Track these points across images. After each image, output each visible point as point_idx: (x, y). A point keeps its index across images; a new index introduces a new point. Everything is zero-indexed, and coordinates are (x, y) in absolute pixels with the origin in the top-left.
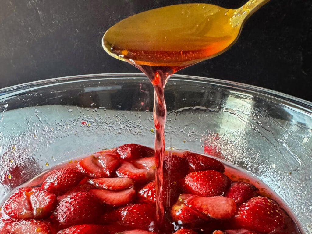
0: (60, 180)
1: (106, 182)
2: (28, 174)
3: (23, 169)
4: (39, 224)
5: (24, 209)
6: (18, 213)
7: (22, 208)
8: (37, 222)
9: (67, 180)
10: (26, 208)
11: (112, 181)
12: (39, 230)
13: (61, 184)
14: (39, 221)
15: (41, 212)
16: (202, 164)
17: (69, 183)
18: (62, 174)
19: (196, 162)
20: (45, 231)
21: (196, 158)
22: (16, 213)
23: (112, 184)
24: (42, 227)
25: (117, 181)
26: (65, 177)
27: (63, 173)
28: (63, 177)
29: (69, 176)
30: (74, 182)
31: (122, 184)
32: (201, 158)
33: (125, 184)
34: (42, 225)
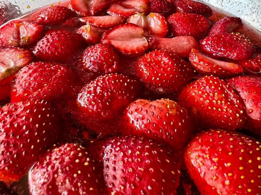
0: (50, 16)
1: (96, 20)
2: (10, 16)
3: (5, 11)
4: (22, 51)
5: (11, 37)
6: (5, 42)
7: (10, 37)
8: (21, 49)
9: (56, 16)
10: (13, 37)
11: (102, 20)
12: (21, 56)
13: (51, 19)
14: (23, 49)
15: (27, 41)
16: (190, 7)
17: (59, 18)
18: (52, 10)
19: (184, 5)
20: (27, 58)
21: (183, 2)
22: (3, 41)
23: (102, 22)
24: (25, 53)
25: (106, 19)
26: (55, 13)
27: (54, 9)
28: (53, 13)
29: (59, 12)
30: (63, 17)
31: (112, 22)
32: (188, 2)
33: (115, 22)
34: (26, 52)
